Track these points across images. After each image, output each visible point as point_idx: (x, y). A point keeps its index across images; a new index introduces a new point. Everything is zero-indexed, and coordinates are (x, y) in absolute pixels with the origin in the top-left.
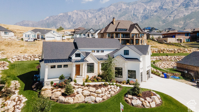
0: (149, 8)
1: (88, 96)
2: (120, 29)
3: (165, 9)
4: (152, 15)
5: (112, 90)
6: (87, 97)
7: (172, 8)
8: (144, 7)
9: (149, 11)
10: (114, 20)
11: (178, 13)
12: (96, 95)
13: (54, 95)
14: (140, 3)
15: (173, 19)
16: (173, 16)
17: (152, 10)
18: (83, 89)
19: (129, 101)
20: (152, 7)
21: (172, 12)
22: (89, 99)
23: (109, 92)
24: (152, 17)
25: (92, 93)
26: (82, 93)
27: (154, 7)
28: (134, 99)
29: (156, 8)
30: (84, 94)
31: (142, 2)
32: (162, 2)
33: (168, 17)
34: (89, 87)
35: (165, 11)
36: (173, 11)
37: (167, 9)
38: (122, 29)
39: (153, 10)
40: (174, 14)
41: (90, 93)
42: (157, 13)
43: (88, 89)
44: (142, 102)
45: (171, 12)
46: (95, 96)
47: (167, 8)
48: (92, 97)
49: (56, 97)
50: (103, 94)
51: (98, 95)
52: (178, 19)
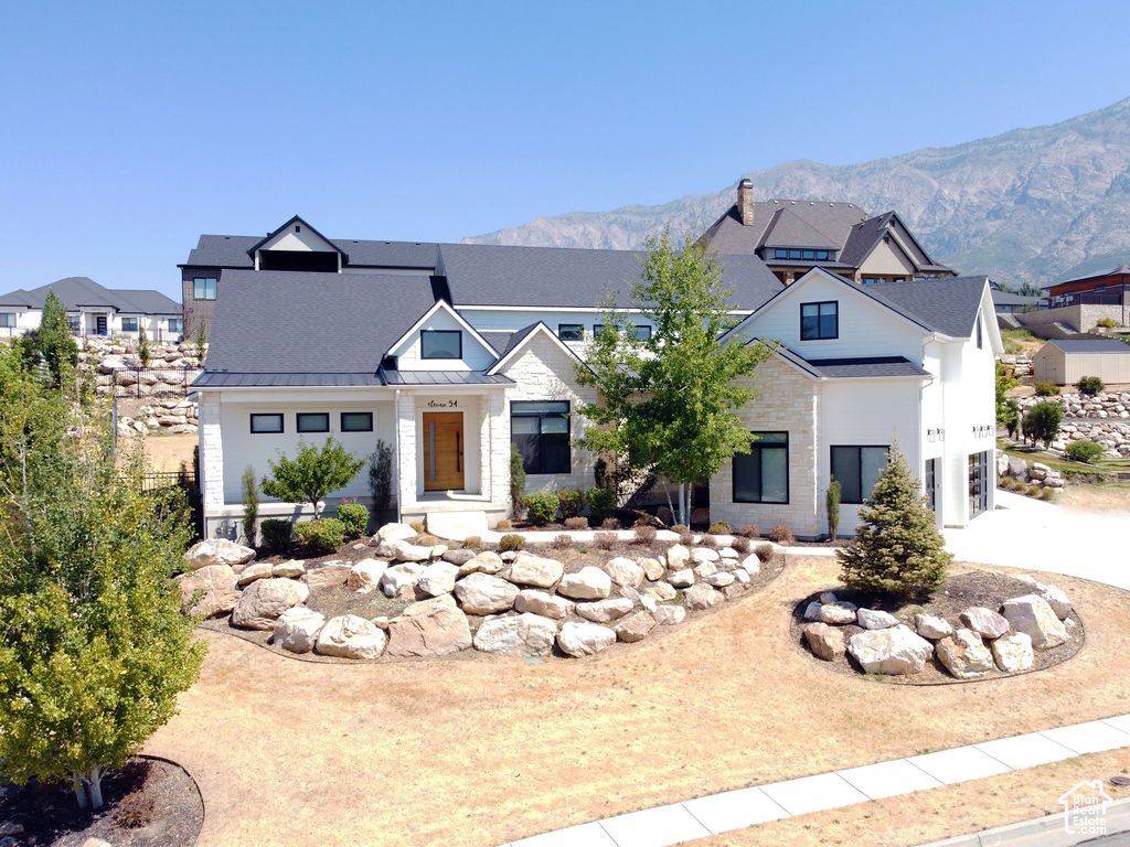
0: (957, 198)
1: (498, 612)
2: (788, 250)
3: (1041, 201)
4: (975, 236)
5: (698, 577)
6: (491, 623)
7: (1074, 198)
8: (931, 188)
9: (956, 210)
10: (748, 197)
11: (1105, 228)
12: (563, 604)
13: (250, 598)
14: (905, 167)
15: (1083, 255)
16: (1080, 239)
17: (971, 208)
18: (465, 568)
19: (829, 642)
20: (971, 190)
21: (1074, 222)
22: (506, 636)
23: (672, 592)
24: (978, 241)
25: (529, 594)
26: (454, 594)
27: (982, 193)
28: (870, 623)
29: (994, 194)
30: (471, 601)
31: (917, 166)
32: (1020, 168)
33: (1061, 245)
34: (510, 554)
35: (1043, 212)
36: (1081, 215)
37: (1048, 203)
38: (802, 250)
39: (979, 208)
40: (1087, 229)
41: (514, 592)
42: (998, 222)
43: (500, 565)
44: (933, 642)
45: (1070, 220)
46: (555, 618)
47: (1049, 197)
48: (528, 618)
49: (267, 616)
50: (623, 604)
51: (583, 607)
52: (1107, 256)
